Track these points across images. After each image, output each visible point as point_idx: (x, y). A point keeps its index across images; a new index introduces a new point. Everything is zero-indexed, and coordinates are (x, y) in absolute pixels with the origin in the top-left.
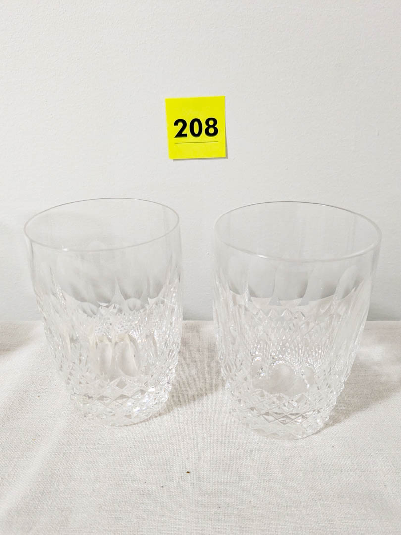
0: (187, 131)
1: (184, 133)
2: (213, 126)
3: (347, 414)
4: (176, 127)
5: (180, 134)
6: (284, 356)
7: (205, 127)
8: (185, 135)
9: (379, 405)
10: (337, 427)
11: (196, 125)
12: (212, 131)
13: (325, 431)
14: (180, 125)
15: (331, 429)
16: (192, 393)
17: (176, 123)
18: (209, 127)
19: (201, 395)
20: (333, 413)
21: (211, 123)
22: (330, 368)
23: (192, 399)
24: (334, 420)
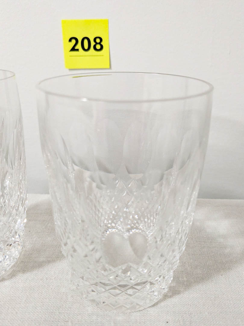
0: (79, 46)
1: (76, 48)
2: (100, 43)
3: (188, 285)
4: (70, 43)
5: (73, 49)
6: (117, 225)
7: (93, 43)
8: (78, 50)
9: (221, 276)
10: (175, 300)
11: (86, 42)
12: (98, 47)
13: (162, 304)
14: (74, 41)
15: (170, 302)
16: (41, 259)
17: (70, 40)
18: (96, 43)
19: (49, 262)
20: (174, 284)
21: (98, 41)
22: (162, 236)
23: (40, 265)
24: (173, 292)
